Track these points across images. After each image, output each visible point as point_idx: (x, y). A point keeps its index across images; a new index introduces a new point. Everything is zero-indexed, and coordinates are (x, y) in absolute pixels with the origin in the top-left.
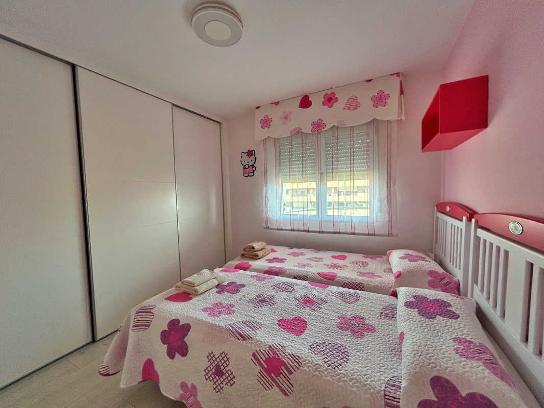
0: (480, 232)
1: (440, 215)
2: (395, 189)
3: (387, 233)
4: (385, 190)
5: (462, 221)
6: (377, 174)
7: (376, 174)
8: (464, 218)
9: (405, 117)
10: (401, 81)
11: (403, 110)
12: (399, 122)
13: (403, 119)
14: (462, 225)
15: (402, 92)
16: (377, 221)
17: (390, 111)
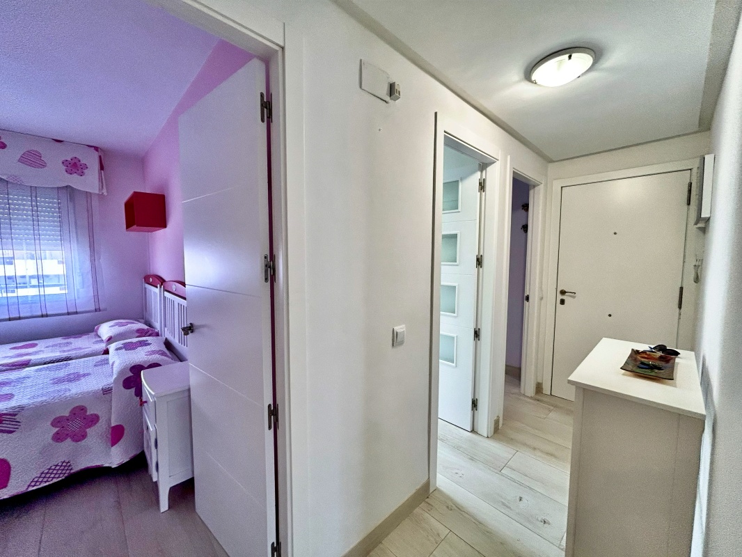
0: (167, 294)
1: (147, 286)
2: (99, 262)
3: (93, 308)
4: (88, 264)
5: (157, 287)
6: (76, 246)
7: (74, 246)
8: (158, 286)
9: (107, 192)
10: (100, 157)
11: (104, 184)
12: (101, 196)
13: (105, 194)
14: (157, 290)
15: (102, 168)
16: (78, 298)
17: (89, 182)
